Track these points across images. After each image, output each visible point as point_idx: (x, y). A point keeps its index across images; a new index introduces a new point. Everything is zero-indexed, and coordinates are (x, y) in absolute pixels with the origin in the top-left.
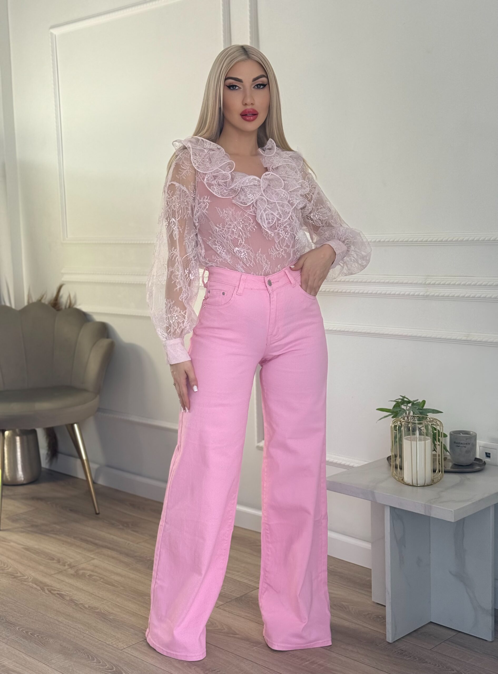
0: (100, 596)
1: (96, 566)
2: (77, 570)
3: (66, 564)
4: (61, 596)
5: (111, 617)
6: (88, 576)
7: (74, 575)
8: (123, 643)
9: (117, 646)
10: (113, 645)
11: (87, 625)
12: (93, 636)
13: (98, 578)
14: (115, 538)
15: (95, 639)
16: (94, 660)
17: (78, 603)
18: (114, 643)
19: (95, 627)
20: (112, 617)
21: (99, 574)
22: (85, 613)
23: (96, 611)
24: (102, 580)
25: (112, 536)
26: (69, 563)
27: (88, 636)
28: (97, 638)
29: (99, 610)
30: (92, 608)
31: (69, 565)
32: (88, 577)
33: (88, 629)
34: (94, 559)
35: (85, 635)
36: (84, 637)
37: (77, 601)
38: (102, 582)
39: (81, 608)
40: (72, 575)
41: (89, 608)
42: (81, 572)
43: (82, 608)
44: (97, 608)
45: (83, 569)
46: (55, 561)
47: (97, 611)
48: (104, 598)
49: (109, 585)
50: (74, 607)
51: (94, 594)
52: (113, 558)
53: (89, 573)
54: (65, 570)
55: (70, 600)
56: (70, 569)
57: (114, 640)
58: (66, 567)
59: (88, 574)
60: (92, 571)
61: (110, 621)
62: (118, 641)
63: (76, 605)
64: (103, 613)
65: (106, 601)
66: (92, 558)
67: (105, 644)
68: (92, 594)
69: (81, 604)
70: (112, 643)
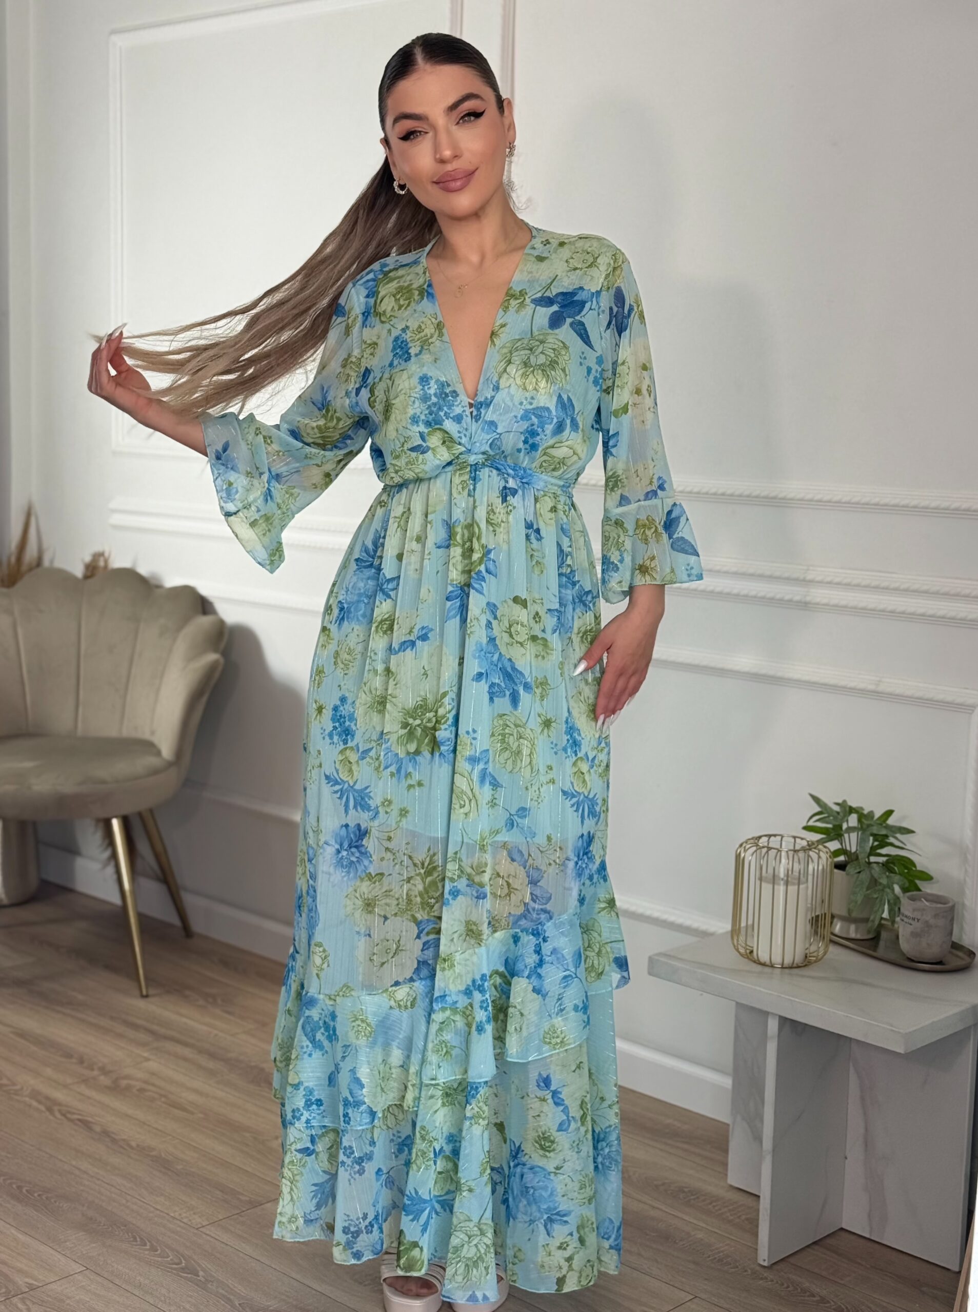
0: (159, 1127)
1: (153, 1074)
2: (117, 1079)
3: (96, 1067)
4: (86, 1125)
5: (179, 1167)
6: (138, 1090)
7: (110, 1088)
8: (200, 1217)
9: (190, 1220)
10: (183, 1219)
11: (134, 1179)
12: (145, 1201)
13: (156, 1096)
14: (190, 1022)
15: (148, 1206)
16: (145, 1245)
17: (116, 1137)
18: (185, 1215)
19: (148, 1183)
20: (182, 1167)
21: (159, 1087)
22: (131, 1157)
23: (151, 1154)
25: (184, 1020)
26: (100, 1065)
27: (134, 1200)
28: (152, 1204)
29: (157, 1152)
30: (144, 1148)
31: (101, 1069)
32: (137, 1092)
33: (135, 1187)
34: (147, 1060)
35: (129, 1198)
36: (128, 1201)
37: (115, 1134)
38: (164, 1103)
40: (106, 1087)
41: (138, 1149)
42: (124, 1083)
43: (125, 1147)
44: (154, 1149)
45: (128, 1077)
46: (74, 1060)
47: (154, 1153)
48: (167, 1132)
49: (177, 1109)
50: (110, 1144)
51: (148, 1123)
52: (185, 1059)
53: (138, 1085)
54: (93, 1078)
55: (101, 1131)
56: (102, 1078)
57: (185, 1210)
58: (96, 1073)
59: (138, 1087)
60: (146, 1082)
61: (176, 1174)
62: (192, 1212)
63: (114, 1141)
64: (164, 1159)
65: (170, 1137)
66: (145, 1057)
67: (167, 1216)
68: (144, 1123)
69: (124, 1140)
70: (180, 1215)
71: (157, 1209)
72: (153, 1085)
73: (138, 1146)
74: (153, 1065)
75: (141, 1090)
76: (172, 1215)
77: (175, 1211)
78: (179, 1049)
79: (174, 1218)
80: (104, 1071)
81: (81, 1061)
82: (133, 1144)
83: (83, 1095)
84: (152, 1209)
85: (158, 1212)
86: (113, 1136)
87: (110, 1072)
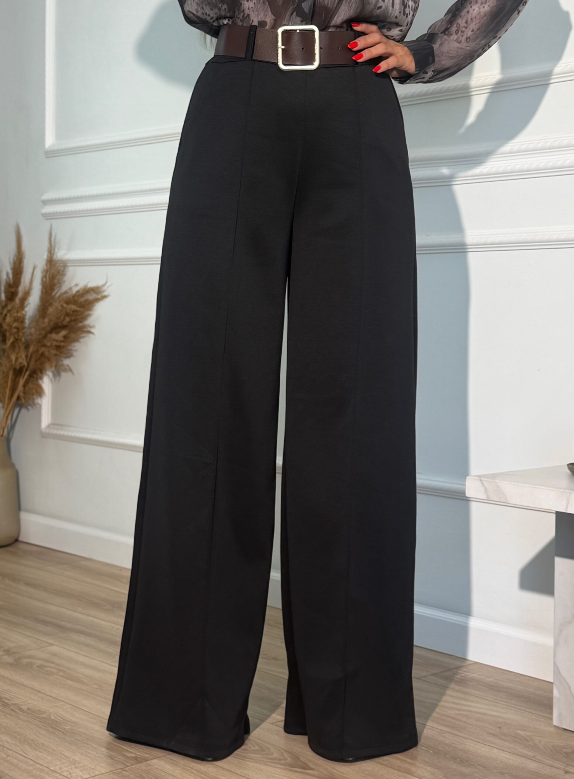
0: (53, 695)
1: (54, 655)
2: (19, 658)
5: (66, 728)
6: (37, 666)
7: (11, 664)
8: (81, 771)
9: (70, 774)
10: (62, 772)
11: (18, 737)
12: (26, 755)
13: (54, 671)
14: (95, 620)
15: (29, 760)
17: (10, 703)
18: (66, 768)
19: (32, 740)
20: (69, 727)
21: (58, 665)
22: (19, 718)
23: (41, 716)
24: (61, 674)
25: (91, 618)
26: (6, 648)
27: (15, 754)
28: (32, 758)
29: (46, 714)
30: (34, 711)
31: (5, 651)
32: (36, 668)
33: (18, 743)
34: (52, 645)
36: (8, 756)
37: (8, 700)
38: (61, 676)
39: (12, 710)
41: (29, 712)
42: (25, 661)
44: (44, 713)
45: (29, 657)
47: (43, 716)
48: (60, 699)
49: (73, 680)
51: (43, 692)
52: (87, 645)
53: (39, 662)
56: (6, 657)
57: (66, 765)
59: (38, 664)
60: (46, 661)
61: (64, 734)
62: (73, 766)
64: (54, 720)
65: (62, 703)
66: (50, 643)
67: (46, 770)
68: (39, 691)
69: (15, 704)
70: (61, 768)
71: (38, 763)
72: (53, 663)
73: (29, 709)
74: (55, 649)
75: (41, 667)
76: (52, 768)
77: (56, 765)
78: (82, 638)
79: (54, 771)
80: (8, 652)
82: (24, 708)
84: (32, 763)
85: (38, 766)
86: (6, 701)
87: (15, 653)
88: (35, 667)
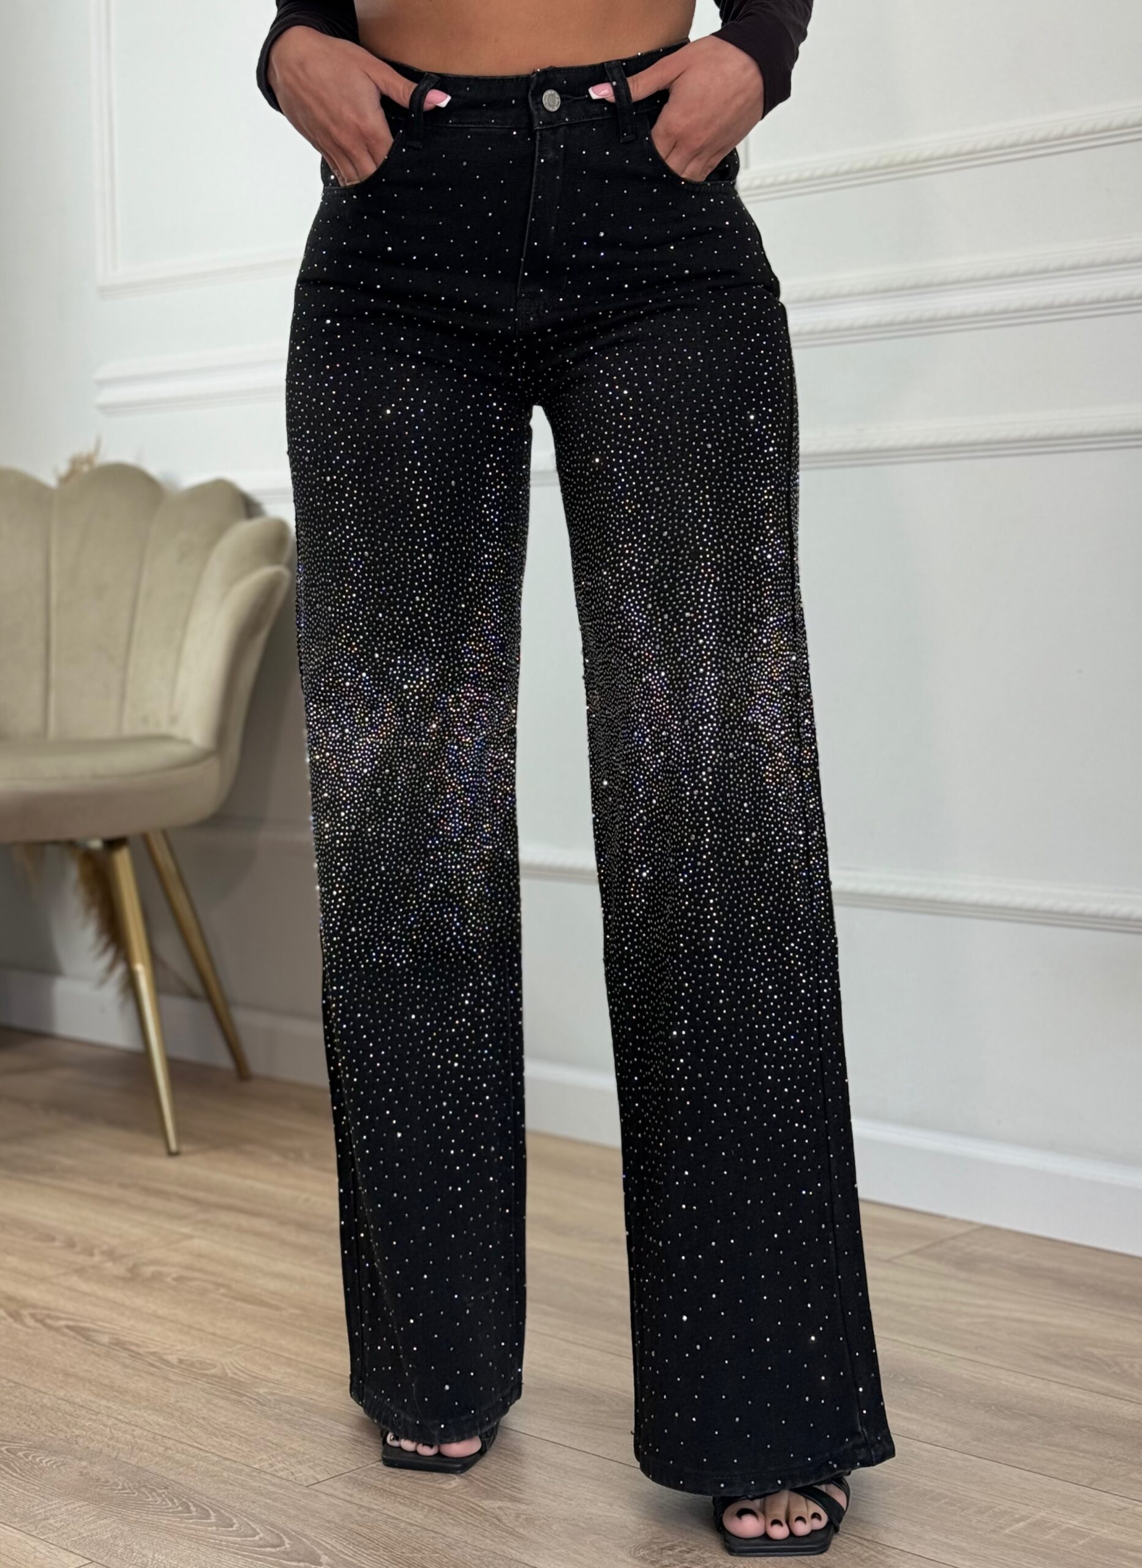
1: (200, 1255)
2: (135, 1266)
3: (96, 1251)
4: (82, 1332)
5: (262, 1391)
6: (175, 1279)
7: (124, 1279)
8: (311, 1467)
9: (292, 1473)
10: (277, 1472)
12: (200, 1446)
13: (209, 1286)
14: (259, 1185)
15: (209, 1455)
16: (208, 1516)
17: (141, 1351)
19: (203, 1418)
20: (268, 1390)
21: (213, 1274)
22: (167, 1379)
23: (208, 1372)
24: (222, 1291)
25: (250, 1183)
26: (105, 1247)
27: (179, 1446)
28: (214, 1451)
29: (217, 1369)
30: (192, 1365)
31: (104, 1253)
32: (174, 1283)
33: (178, 1425)
34: (190, 1236)
35: (170, 1443)
37: (137, 1345)
38: (224, 1295)
39: (152, 1365)
40: (118, 1278)
41: (183, 1366)
42: (148, 1270)
43: (157, 1364)
44: (212, 1366)
45: (154, 1262)
46: (57, 1244)
47: (213, 1371)
48: (235, 1338)
49: (249, 1302)
50: (128, 1362)
51: (198, 1327)
52: (260, 1236)
53: (175, 1272)
54: (94, 1267)
55: (111, 1343)
56: (109, 1265)
57: (279, 1458)
58: (97, 1258)
59: (175, 1275)
60: (189, 1268)
61: (259, 1403)
63: (135, 1356)
64: (234, 1379)
65: (240, 1346)
66: (185, 1234)
67: (246, 1469)
68: (191, 1327)
69: (154, 1354)
71: (226, 1459)
72: (202, 1271)
73: (181, 1361)
74: (198, 1244)
75: (181, 1279)
76: (256, 1466)
77: (261, 1461)
78: (245, 1221)
79: (260, 1471)
80: (111, 1255)
81: (70, 1244)
82: (173, 1359)
83: (75, 1290)
84: (216, 1459)
85: (227, 1464)
86: (134, 1348)
87: (123, 1256)
88: (169, 1280)
